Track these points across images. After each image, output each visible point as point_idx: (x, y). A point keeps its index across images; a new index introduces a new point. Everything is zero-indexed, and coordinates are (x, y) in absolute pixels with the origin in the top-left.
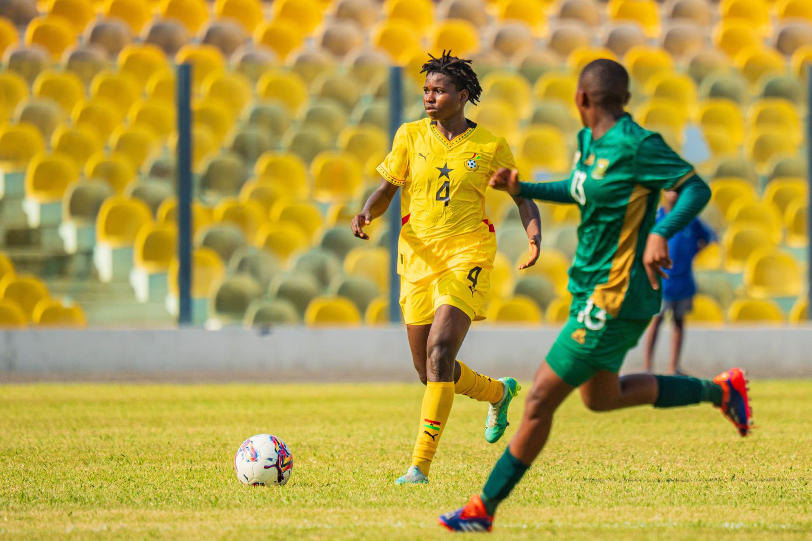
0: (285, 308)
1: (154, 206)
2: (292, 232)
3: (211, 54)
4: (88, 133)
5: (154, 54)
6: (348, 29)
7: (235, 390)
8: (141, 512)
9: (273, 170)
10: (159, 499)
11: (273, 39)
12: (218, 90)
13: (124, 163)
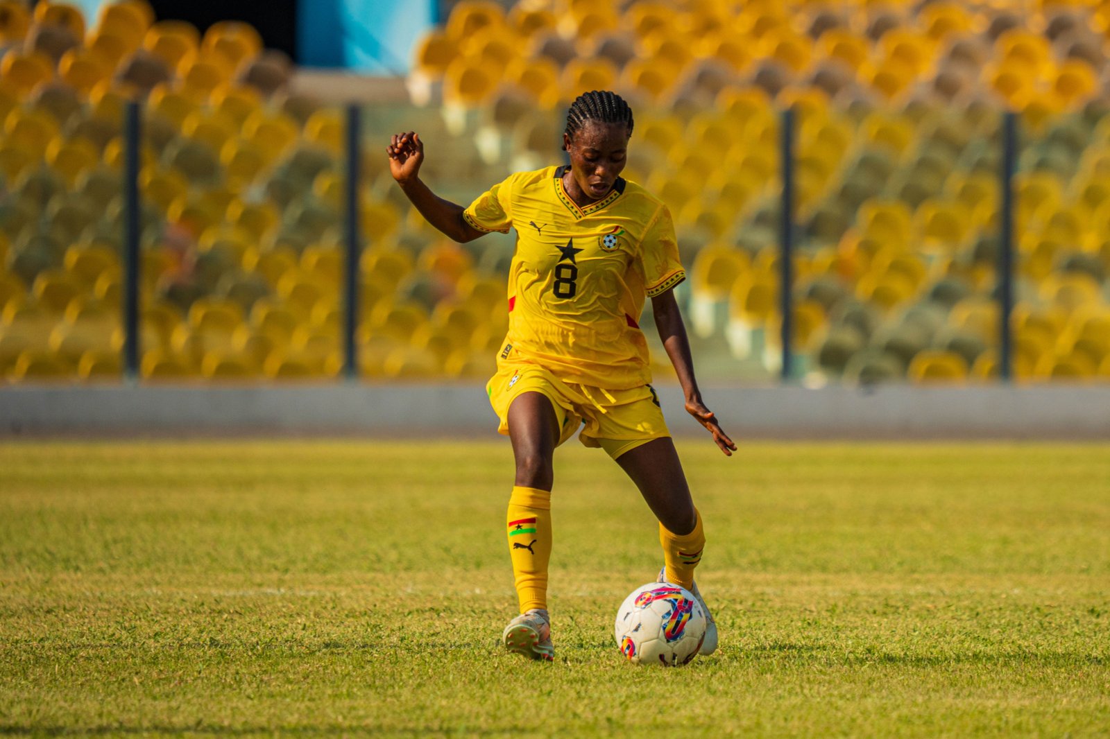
0: (888, 364)
1: (753, 254)
2: (899, 285)
3: (816, 100)
4: (687, 181)
5: (757, 100)
6: (960, 73)
7: (837, 450)
8: (748, 575)
9: (880, 219)
10: (765, 563)
11: (884, 83)
12: (826, 135)
13: (723, 212)
